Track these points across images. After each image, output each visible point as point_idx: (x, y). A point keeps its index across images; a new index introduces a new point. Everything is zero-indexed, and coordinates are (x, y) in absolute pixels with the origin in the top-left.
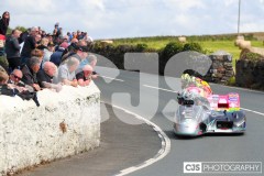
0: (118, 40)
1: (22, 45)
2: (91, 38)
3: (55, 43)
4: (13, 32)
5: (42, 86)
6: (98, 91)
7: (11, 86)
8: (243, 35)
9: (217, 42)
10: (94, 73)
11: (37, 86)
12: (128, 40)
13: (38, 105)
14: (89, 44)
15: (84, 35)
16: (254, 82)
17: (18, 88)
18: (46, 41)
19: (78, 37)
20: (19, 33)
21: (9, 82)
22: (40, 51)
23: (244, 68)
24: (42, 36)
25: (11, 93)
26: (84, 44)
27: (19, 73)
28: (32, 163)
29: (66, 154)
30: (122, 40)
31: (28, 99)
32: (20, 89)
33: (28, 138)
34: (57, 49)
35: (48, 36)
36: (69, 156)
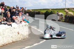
16: (69, 21)
23: (67, 18)
28: (10, 42)
29: (19, 40)
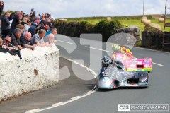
0: (70, 19)
1: (11, 22)
2: (53, 18)
3: (31, 20)
4: (6, 13)
5: (23, 47)
6: (58, 50)
7: (4, 47)
8: (146, 16)
9: (130, 20)
10: (55, 39)
11: (20, 47)
12: (76, 19)
13: (21, 58)
14: (52, 21)
15: (49, 15)
16: (152, 45)
17: (9, 48)
18: (25, 20)
19: (45, 17)
20: (9, 14)
21: (3, 44)
22: (22, 26)
23: (147, 37)
24: (23, 16)
25: (5, 51)
26: (49, 21)
27: (9, 39)
28: (17, 93)
29: (38, 88)
30: (72, 19)
31: (15, 54)
32: (10, 48)
33: (14, 78)
34: (32, 24)
35: (27, 16)
36: (40, 90)
